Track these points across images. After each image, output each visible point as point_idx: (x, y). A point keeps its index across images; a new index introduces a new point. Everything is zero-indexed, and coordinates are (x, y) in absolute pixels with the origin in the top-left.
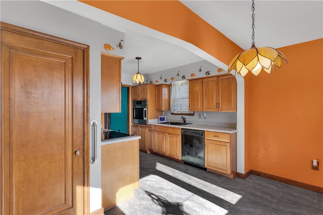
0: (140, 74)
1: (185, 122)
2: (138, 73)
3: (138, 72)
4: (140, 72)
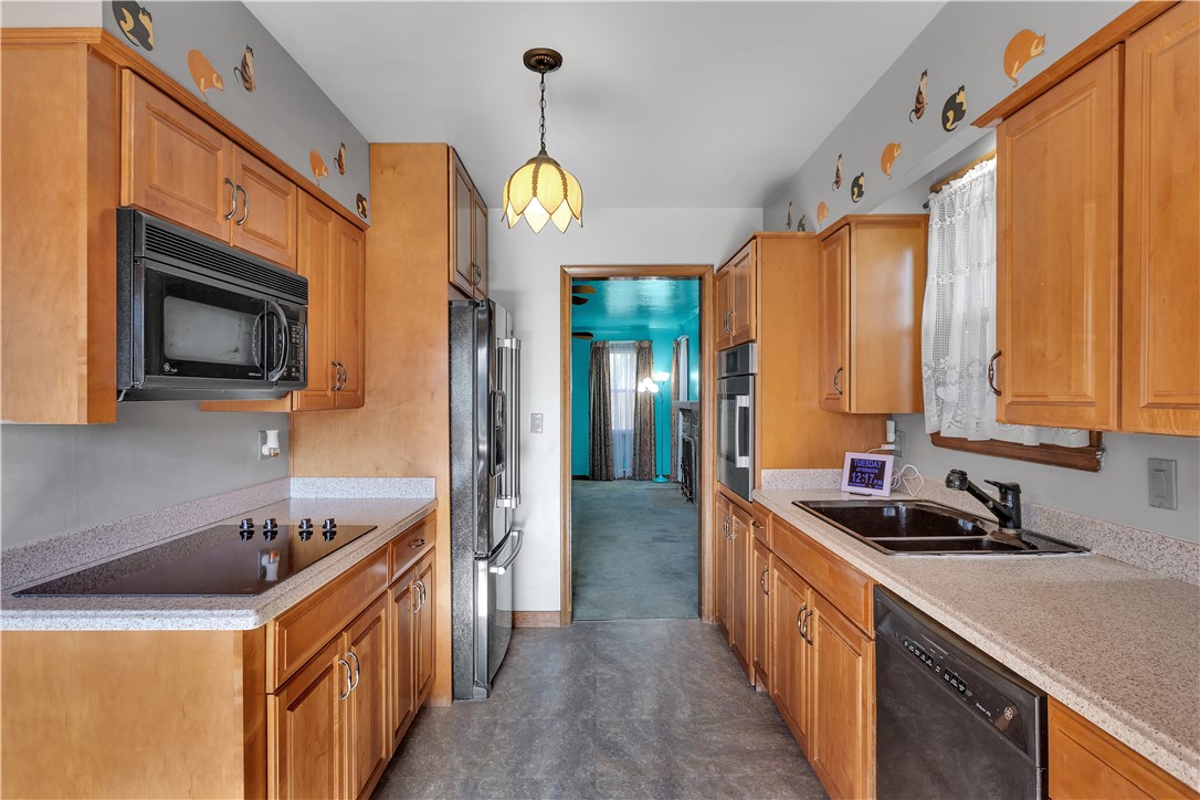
0: (556, 164)
1: (1007, 516)
2: (542, 157)
3: (543, 151)
4: (551, 154)
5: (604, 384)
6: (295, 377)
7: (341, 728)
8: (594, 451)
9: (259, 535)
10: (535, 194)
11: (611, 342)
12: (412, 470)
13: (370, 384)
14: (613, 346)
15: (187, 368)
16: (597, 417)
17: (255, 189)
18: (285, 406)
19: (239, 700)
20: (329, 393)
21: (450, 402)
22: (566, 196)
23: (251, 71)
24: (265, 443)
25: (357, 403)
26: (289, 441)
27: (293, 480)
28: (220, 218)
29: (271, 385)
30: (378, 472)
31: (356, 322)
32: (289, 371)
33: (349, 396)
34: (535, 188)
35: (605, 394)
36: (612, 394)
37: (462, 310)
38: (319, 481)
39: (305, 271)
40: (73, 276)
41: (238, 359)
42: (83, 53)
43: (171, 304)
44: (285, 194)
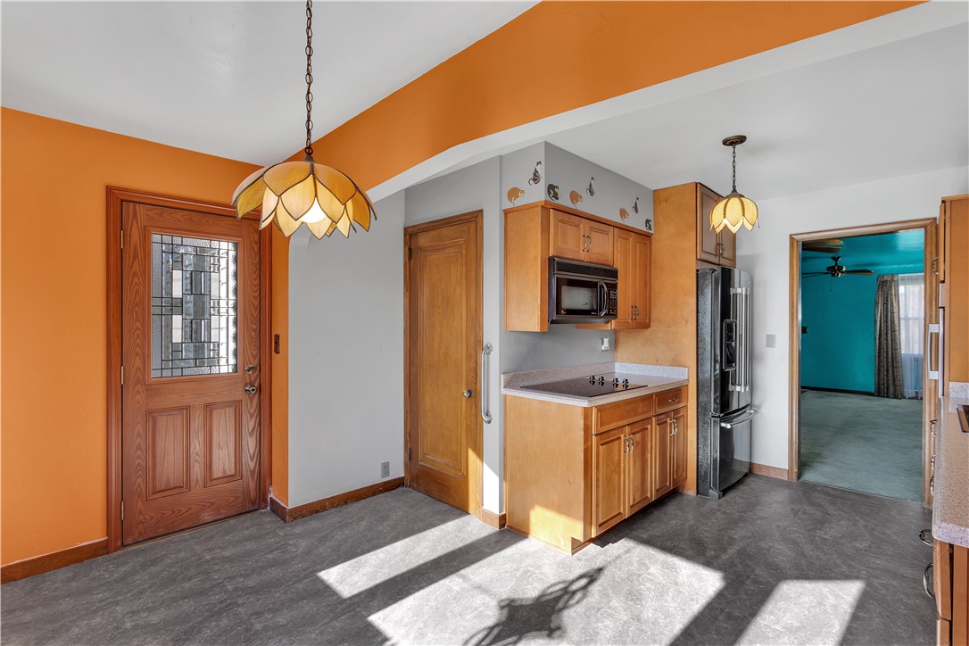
5: (892, 313)
6: (612, 314)
7: (624, 466)
8: (879, 371)
9: (596, 383)
10: (725, 217)
11: (900, 275)
12: (676, 363)
13: (653, 317)
14: (903, 279)
15: (570, 312)
16: (884, 342)
17: (595, 236)
18: (609, 327)
19: (583, 433)
20: (630, 321)
21: (697, 326)
22: (744, 215)
23: (593, 187)
24: (603, 344)
25: (646, 326)
26: (615, 344)
27: (616, 364)
28: (581, 251)
29: (600, 317)
30: (657, 362)
31: (646, 285)
32: (609, 311)
33: (642, 322)
34: (725, 214)
35: (892, 322)
36: (902, 322)
37: (705, 274)
38: (628, 365)
39: (618, 265)
40: (537, 282)
41: (587, 307)
42: (540, 208)
43: (565, 289)
44: (607, 233)
